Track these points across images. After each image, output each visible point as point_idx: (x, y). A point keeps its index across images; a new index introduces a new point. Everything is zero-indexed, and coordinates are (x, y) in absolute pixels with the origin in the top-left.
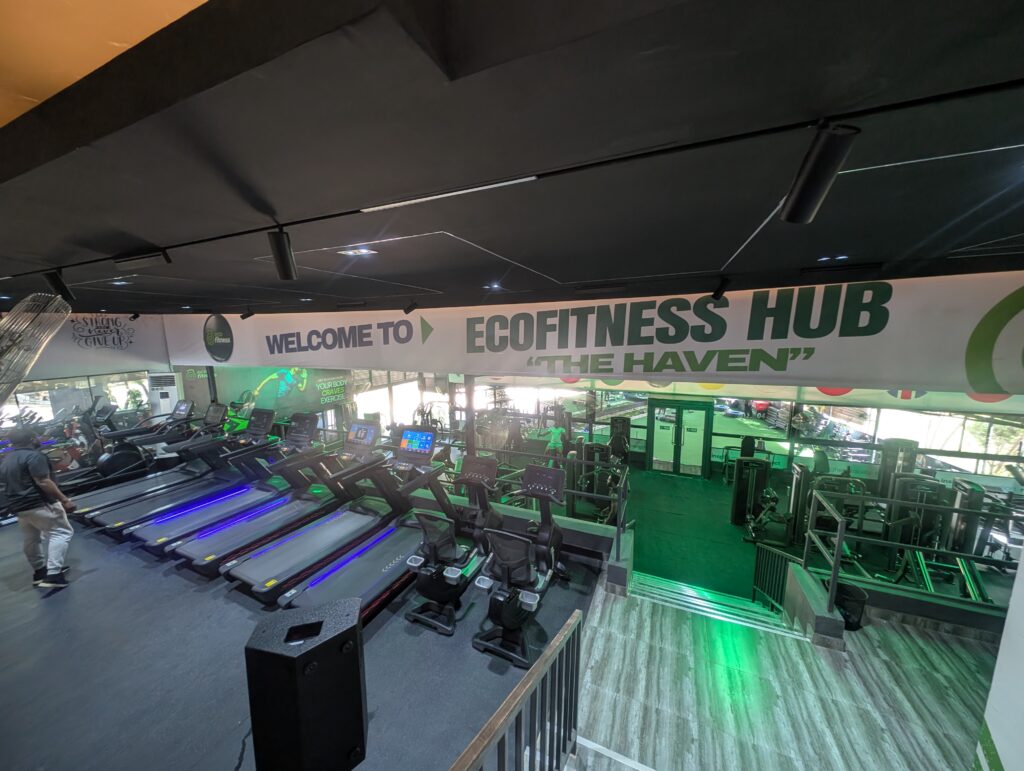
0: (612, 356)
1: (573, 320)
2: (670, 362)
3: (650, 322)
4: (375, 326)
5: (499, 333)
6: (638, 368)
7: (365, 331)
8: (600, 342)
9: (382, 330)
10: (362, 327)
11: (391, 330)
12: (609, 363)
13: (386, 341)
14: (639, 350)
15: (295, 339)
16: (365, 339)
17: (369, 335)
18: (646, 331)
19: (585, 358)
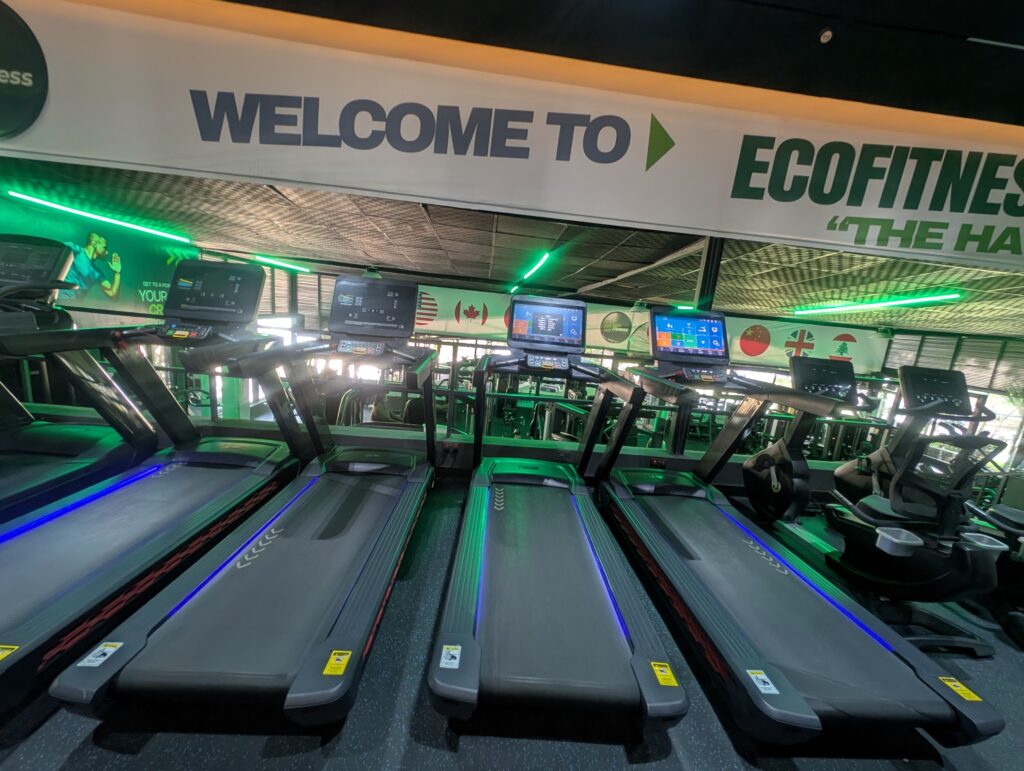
0: (945, 226)
1: (911, 165)
2: (1008, 242)
3: (1002, 184)
4: (540, 118)
5: (796, 169)
6: (972, 246)
7: (512, 125)
8: (937, 204)
9: (557, 128)
10: (505, 115)
11: (579, 133)
12: (940, 236)
13: (564, 153)
14: (979, 222)
15: (299, 113)
16: (510, 143)
17: (522, 134)
18: (996, 196)
19: (910, 225)
